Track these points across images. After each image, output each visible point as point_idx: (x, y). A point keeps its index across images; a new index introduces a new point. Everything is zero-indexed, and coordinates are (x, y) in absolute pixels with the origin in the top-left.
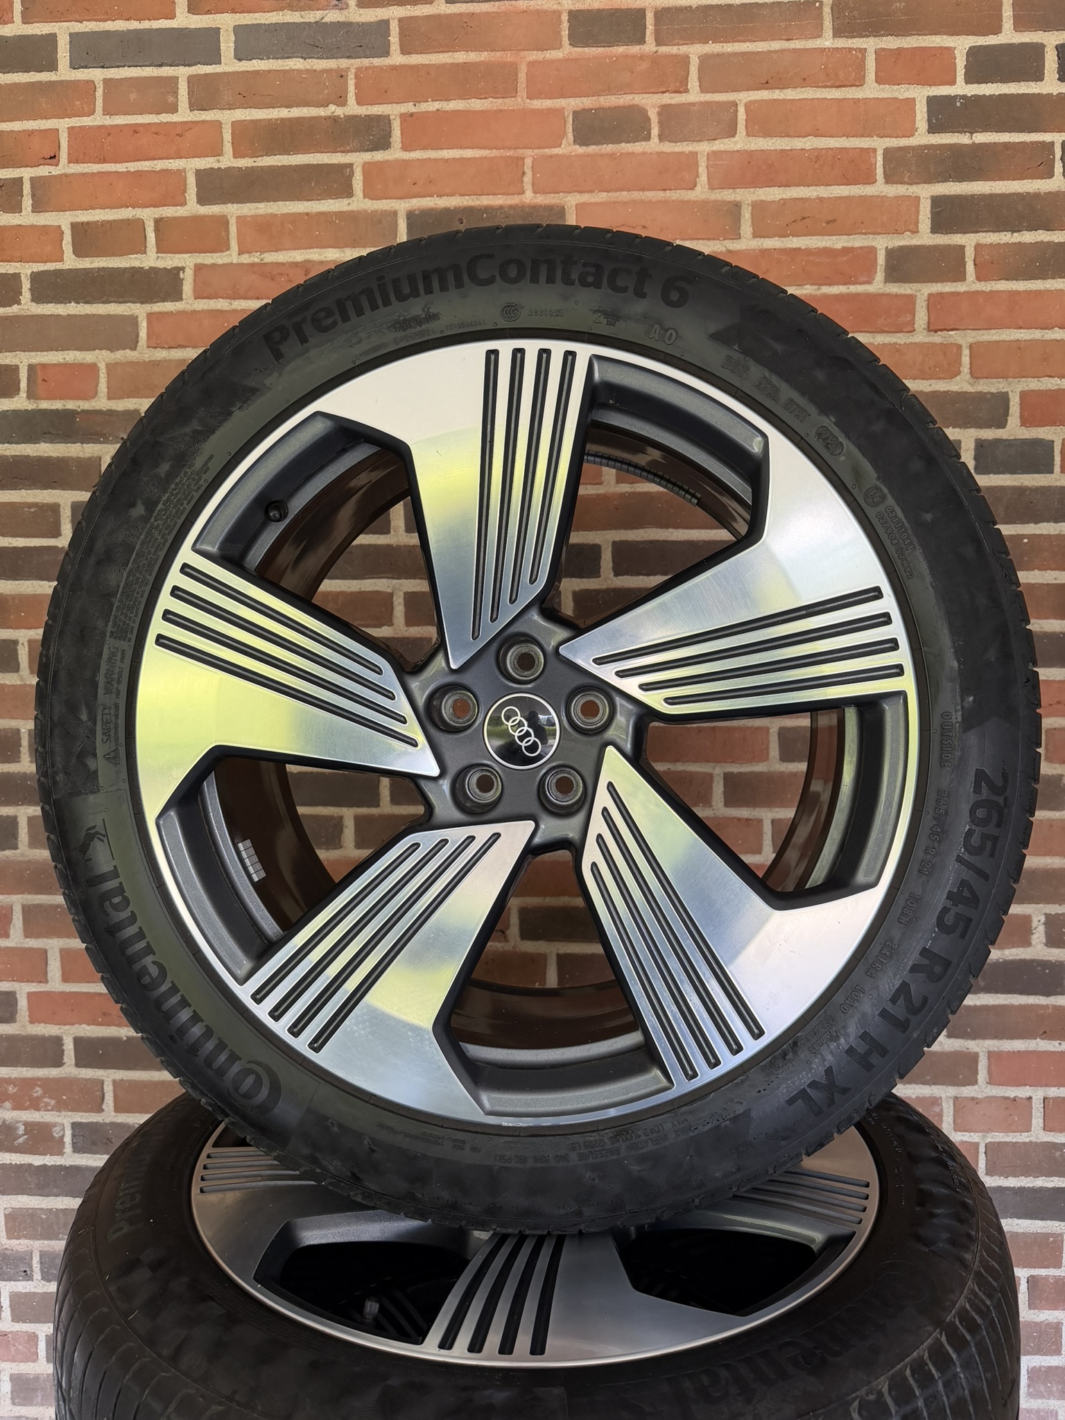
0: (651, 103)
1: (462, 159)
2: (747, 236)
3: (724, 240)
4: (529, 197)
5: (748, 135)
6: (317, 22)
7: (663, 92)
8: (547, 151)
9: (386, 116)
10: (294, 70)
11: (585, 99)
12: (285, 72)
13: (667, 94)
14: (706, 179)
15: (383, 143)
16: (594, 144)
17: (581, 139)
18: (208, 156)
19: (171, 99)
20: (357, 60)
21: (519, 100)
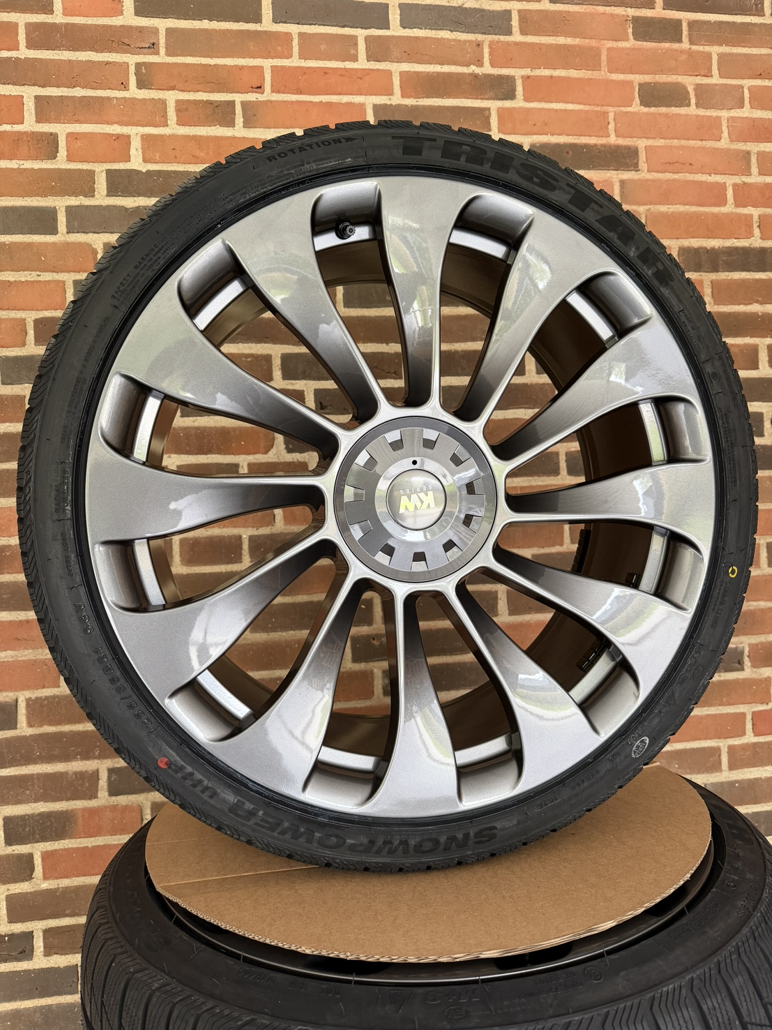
0: (690, 82)
1: (566, 111)
2: (755, 174)
3: (742, 175)
4: (613, 140)
5: (752, 108)
6: (460, 7)
7: (697, 76)
8: (623, 109)
9: (512, 76)
10: (444, 39)
11: (646, 76)
12: (437, 39)
13: (699, 77)
14: (727, 134)
15: (510, 95)
16: (654, 107)
17: (645, 103)
18: (382, 95)
19: (352, 52)
20: (489, 36)
21: (603, 73)
